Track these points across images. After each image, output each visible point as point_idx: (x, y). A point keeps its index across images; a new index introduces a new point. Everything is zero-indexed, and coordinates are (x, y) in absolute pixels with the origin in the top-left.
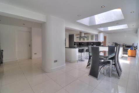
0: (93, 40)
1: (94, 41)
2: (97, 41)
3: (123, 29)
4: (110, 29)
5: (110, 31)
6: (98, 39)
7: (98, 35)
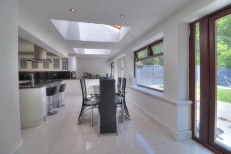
0: (59, 67)
1: (61, 69)
2: (66, 70)
3: (101, 55)
4: (88, 51)
5: (86, 55)
6: (67, 66)
7: (67, 59)
